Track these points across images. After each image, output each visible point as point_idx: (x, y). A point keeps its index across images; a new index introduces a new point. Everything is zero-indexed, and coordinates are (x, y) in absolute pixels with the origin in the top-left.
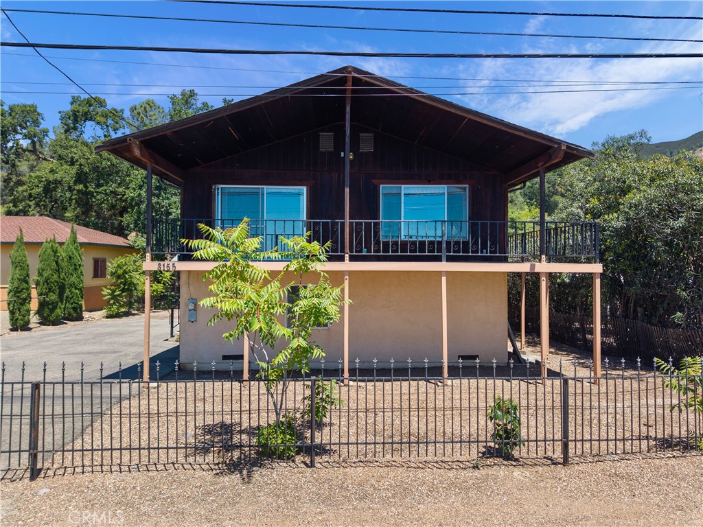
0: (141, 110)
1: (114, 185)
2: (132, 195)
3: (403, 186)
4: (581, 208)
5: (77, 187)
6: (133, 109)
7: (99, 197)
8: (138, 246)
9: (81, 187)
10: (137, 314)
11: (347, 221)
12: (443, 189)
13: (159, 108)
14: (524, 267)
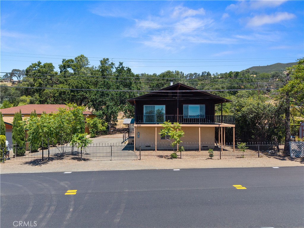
0: (79, 59)
1: (83, 93)
2: (93, 97)
3: (189, 105)
4: (234, 109)
5: (71, 94)
6: (76, 59)
7: (78, 97)
8: (96, 114)
9: (73, 94)
10: (98, 137)
11: (178, 115)
12: (198, 106)
13: (85, 58)
14: (217, 126)
